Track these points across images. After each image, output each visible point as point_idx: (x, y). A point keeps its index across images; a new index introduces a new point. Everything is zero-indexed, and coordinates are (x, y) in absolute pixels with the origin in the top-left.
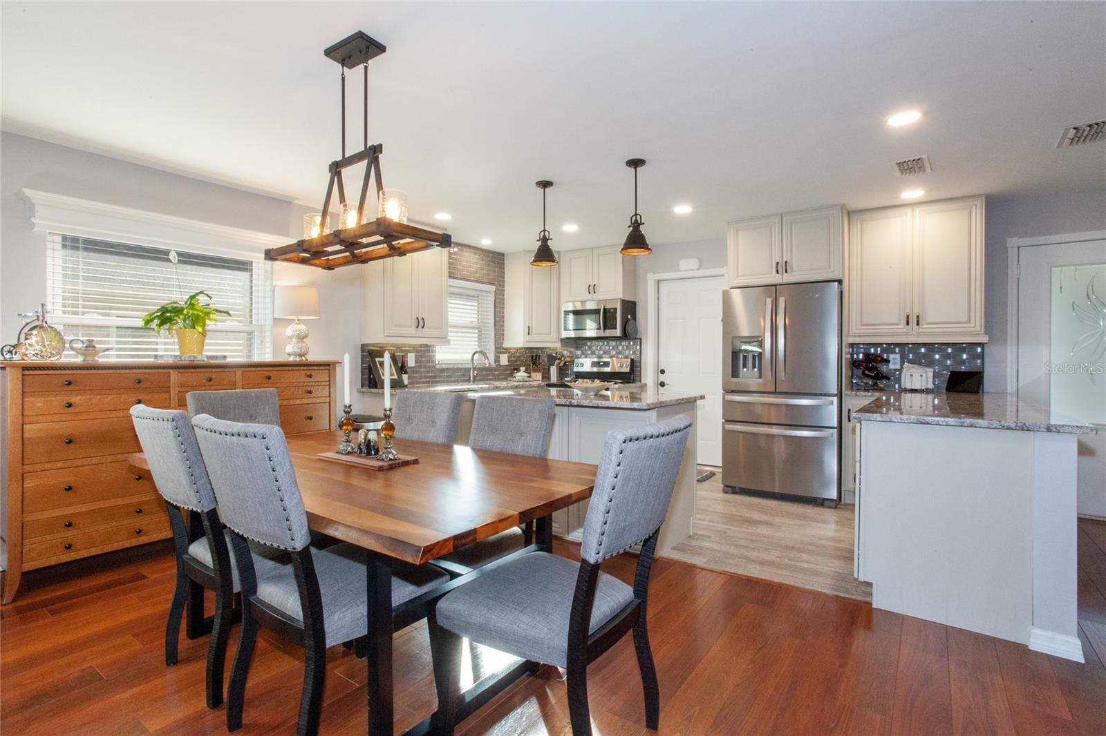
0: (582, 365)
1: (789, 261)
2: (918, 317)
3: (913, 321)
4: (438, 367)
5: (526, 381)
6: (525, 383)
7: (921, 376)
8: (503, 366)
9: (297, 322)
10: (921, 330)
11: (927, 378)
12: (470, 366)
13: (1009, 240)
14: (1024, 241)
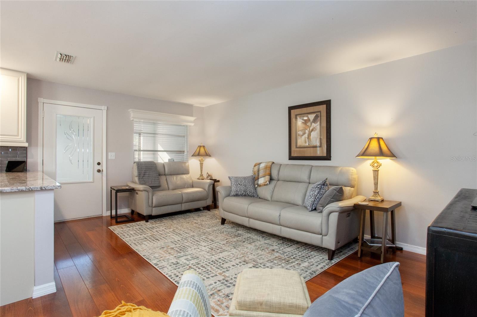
13: (39, 98)
14: (45, 101)
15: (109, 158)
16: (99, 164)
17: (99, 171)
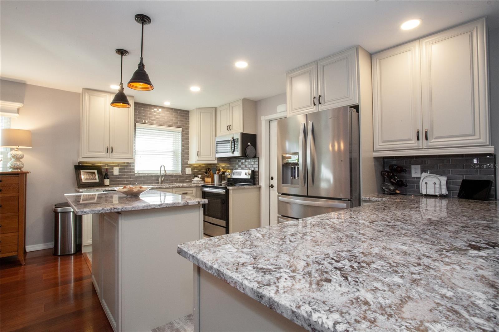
0: (240, 174)
1: (322, 95)
2: (426, 132)
3: (422, 136)
4: (136, 175)
5: (199, 183)
6: (198, 184)
7: (435, 184)
8: (187, 174)
9: (16, 149)
10: (430, 144)
11: (441, 185)
12: (159, 174)
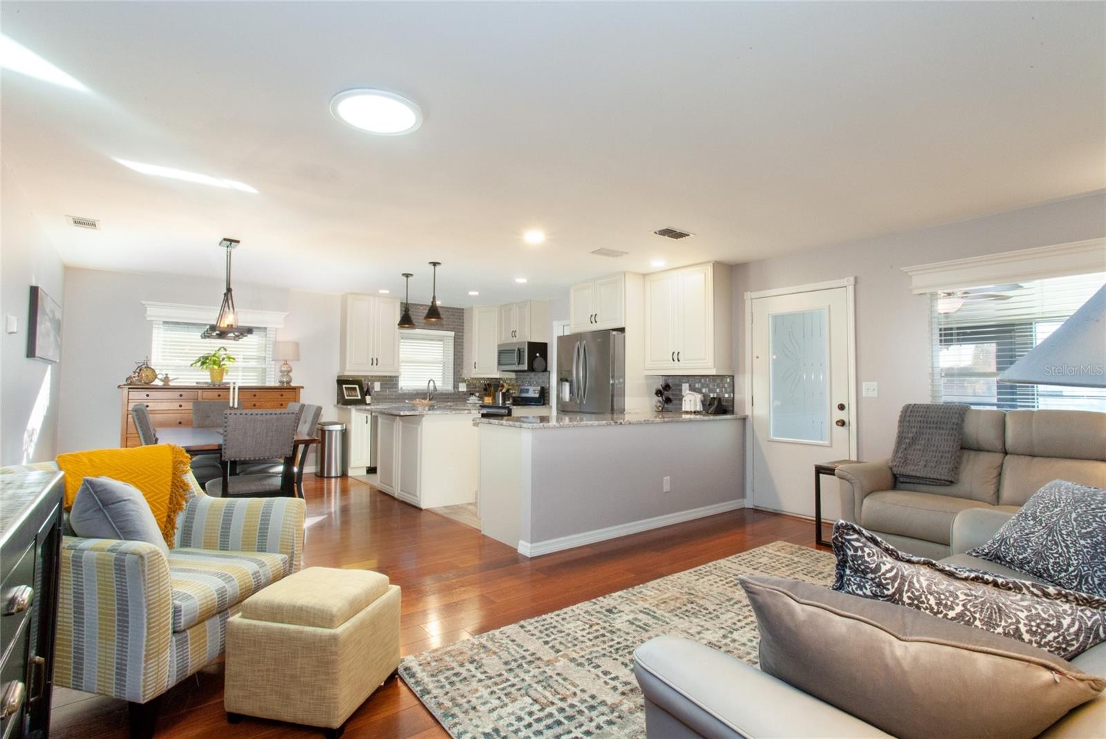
1: (597, 314)
2: (678, 355)
3: (676, 358)
4: (401, 392)
8: (461, 392)
10: (681, 365)
13: (745, 293)
14: (754, 295)
15: (864, 395)
16: (842, 407)
17: (842, 423)
